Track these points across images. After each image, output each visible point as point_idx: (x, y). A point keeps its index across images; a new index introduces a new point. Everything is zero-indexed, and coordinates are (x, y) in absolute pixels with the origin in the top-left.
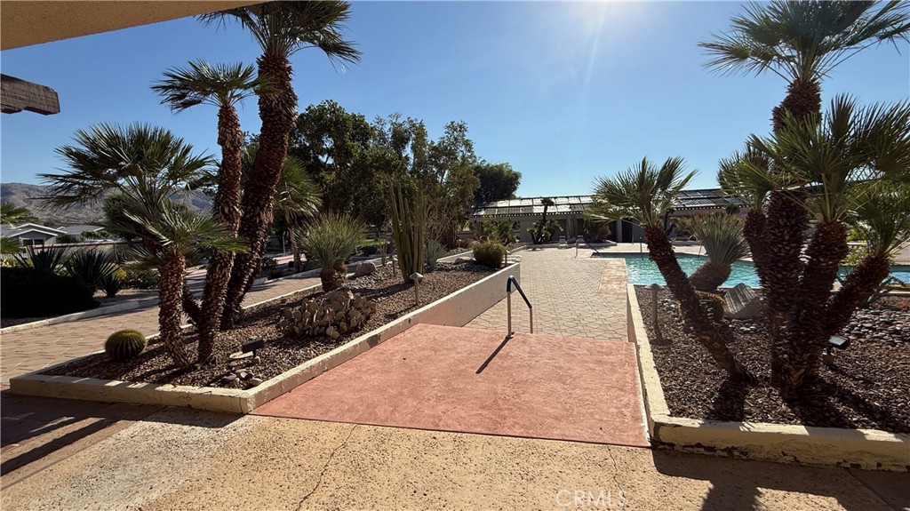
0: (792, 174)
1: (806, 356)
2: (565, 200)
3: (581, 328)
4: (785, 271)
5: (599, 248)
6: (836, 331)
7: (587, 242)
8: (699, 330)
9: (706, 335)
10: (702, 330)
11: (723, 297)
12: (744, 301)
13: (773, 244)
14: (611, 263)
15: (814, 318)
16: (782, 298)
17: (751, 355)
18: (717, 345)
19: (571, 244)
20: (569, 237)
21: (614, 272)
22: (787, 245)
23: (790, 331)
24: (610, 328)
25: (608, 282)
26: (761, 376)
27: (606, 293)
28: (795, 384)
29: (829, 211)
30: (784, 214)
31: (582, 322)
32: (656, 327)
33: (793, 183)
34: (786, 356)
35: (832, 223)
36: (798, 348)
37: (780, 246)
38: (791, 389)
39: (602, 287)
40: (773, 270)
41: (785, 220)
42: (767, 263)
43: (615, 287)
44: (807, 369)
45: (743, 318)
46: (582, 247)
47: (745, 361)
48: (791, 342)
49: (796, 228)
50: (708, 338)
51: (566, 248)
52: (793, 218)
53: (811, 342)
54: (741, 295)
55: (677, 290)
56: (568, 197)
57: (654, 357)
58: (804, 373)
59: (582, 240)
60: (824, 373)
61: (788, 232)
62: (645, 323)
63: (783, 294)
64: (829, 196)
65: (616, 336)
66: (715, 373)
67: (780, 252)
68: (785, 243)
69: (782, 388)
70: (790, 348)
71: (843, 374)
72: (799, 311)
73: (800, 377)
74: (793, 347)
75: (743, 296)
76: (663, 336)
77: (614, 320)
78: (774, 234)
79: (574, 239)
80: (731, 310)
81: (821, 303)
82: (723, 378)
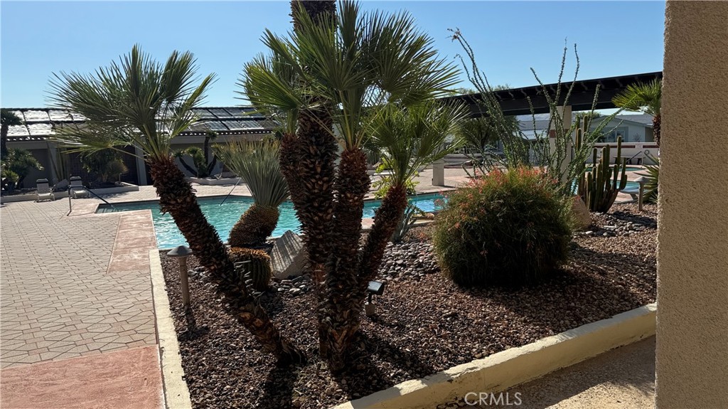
0: (314, 89)
1: (346, 314)
2: (42, 116)
3: (76, 338)
4: (321, 211)
5: (110, 195)
6: (373, 275)
7: (88, 188)
8: (236, 306)
9: (245, 311)
10: (239, 306)
11: (269, 253)
12: (292, 254)
13: (307, 178)
14: (130, 218)
15: (348, 266)
16: (321, 246)
17: (300, 323)
18: (259, 322)
19: (61, 191)
20: (55, 179)
21: (133, 232)
22: (320, 179)
23: (329, 287)
24: (127, 327)
25: (125, 250)
26: (310, 350)
27: (121, 269)
28: (340, 350)
29: (349, 137)
30: (313, 139)
31: (79, 326)
32: (189, 313)
33: (314, 100)
34: (328, 318)
35: (353, 151)
36: (338, 306)
37: (313, 181)
38: (337, 359)
39: (114, 260)
40: (309, 212)
41: (315, 147)
42: (303, 204)
43: (136, 257)
44: (350, 329)
45: (292, 277)
46: (80, 196)
47: (293, 334)
48: (331, 301)
49: (325, 158)
50: (247, 315)
51: (52, 199)
52: (322, 145)
53: (348, 296)
54: (289, 247)
55: (203, 255)
56: (47, 110)
57: (184, 361)
58: (347, 334)
59: (80, 184)
60: (367, 326)
61: (319, 163)
62: (173, 310)
63: (321, 240)
64: (349, 117)
65: (137, 337)
66: (260, 363)
67: (314, 188)
68: (317, 177)
69: (329, 360)
70: (331, 308)
71: (382, 323)
72: (335, 260)
73: (343, 341)
74: (333, 307)
75: (291, 247)
76: (198, 324)
77: (134, 311)
78: (307, 166)
79: (64, 183)
80: (279, 268)
81: (353, 247)
82: (270, 365)
